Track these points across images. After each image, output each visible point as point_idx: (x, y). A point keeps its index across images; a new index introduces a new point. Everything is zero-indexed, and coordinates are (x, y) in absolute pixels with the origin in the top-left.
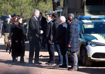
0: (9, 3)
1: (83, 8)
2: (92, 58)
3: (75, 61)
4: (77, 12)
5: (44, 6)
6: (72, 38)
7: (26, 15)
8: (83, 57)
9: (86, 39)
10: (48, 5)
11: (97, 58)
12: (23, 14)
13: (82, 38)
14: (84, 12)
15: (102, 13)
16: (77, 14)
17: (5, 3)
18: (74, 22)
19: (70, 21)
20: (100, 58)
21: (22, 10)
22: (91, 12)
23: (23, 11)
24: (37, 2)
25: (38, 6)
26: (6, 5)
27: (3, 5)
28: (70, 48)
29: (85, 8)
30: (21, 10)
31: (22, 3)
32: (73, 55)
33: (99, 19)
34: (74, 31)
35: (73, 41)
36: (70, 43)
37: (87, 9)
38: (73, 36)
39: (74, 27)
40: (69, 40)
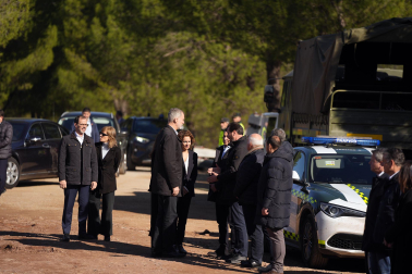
0: (158, 82)
1: (326, 113)
2: (328, 247)
3: (278, 251)
4: (312, 124)
5: (245, 97)
6: (273, 192)
7: (199, 117)
8: (306, 241)
9: (316, 196)
10: (257, 94)
11: (342, 247)
12: (193, 115)
13: (307, 193)
14: (327, 123)
15: (376, 129)
16: (311, 128)
17: (148, 82)
19: (274, 146)
20: (348, 248)
21: (190, 105)
22: (346, 126)
23: (193, 107)
24: (229, 87)
25: (230, 97)
26: (149, 87)
27: (143, 87)
28: (266, 216)
29: (332, 114)
30: (188, 103)
31: (189, 86)
32: (275, 236)
33: (357, 146)
34: (279, 173)
35: (275, 199)
36: (267, 205)
37: (336, 116)
38: (275, 187)
39: (280, 163)
40: (265, 196)
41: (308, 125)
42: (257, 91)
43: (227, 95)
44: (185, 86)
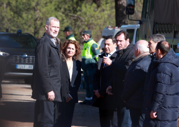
4: (175, 33)
5: (93, 13)
6: (161, 96)
10: (103, 10)
16: (175, 37)
18: (171, 57)
19: (163, 52)
21: (39, 22)
23: (41, 24)
24: (77, 3)
25: (79, 13)
28: (155, 119)
30: (36, 20)
31: (38, 4)
34: (167, 78)
35: (163, 103)
36: (156, 108)
38: (163, 91)
39: (168, 68)
40: (153, 100)
41: (172, 34)
42: (103, 7)
43: (75, 11)
44: (33, 4)
